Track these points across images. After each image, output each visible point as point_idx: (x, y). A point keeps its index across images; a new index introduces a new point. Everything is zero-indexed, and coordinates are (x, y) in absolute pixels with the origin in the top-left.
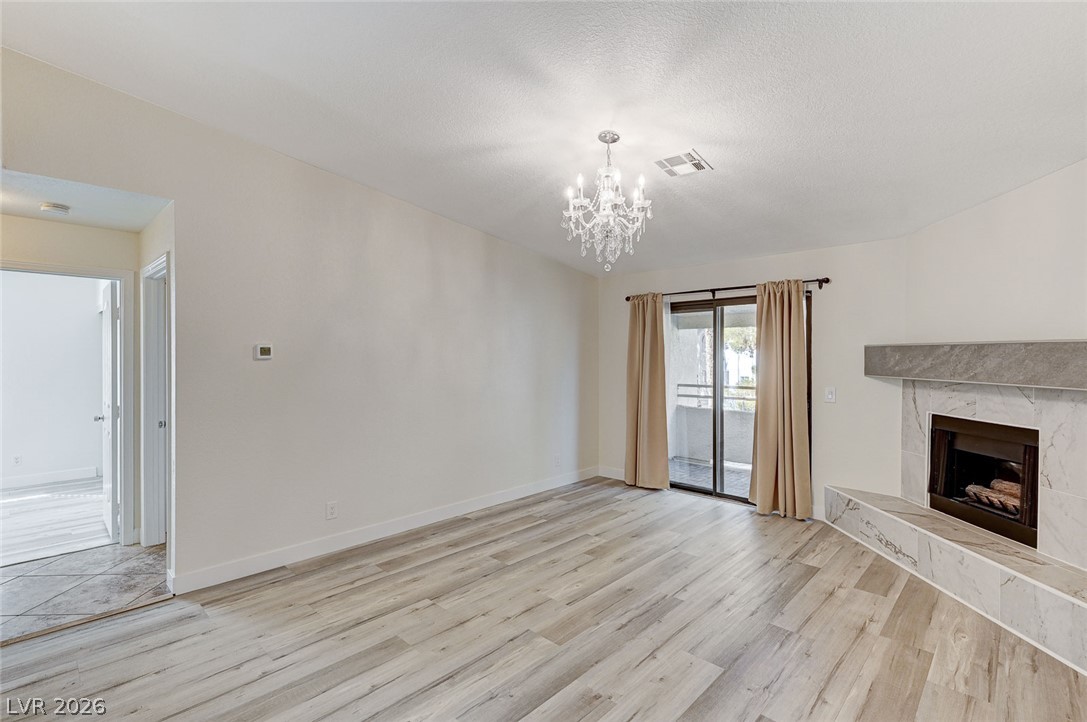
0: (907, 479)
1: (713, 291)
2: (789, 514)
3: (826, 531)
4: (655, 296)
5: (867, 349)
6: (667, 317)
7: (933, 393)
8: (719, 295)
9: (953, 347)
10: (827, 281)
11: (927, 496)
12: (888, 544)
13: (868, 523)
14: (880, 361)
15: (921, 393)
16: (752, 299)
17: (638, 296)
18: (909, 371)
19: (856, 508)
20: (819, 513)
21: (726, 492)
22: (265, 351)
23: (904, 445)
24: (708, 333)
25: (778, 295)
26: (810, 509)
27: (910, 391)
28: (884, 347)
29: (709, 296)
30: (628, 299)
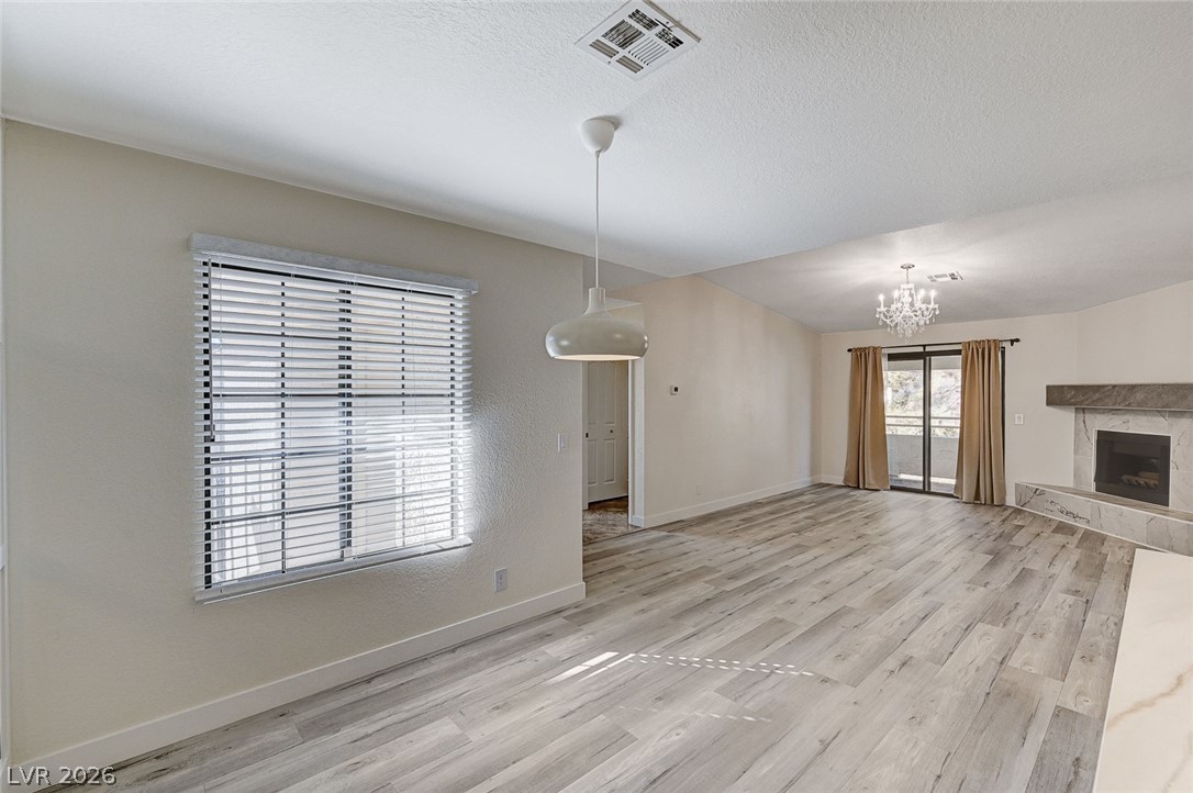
0: (1077, 475)
1: (924, 346)
2: (989, 502)
3: (1018, 511)
4: (875, 348)
5: (1048, 387)
6: (885, 363)
7: (1098, 416)
8: (928, 349)
9: (1114, 386)
10: (1017, 340)
11: (1093, 484)
12: (1067, 513)
13: (1052, 502)
14: (1058, 396)
15: (1089, 417)
16: (958, 352)
17: (860, 349)
18: (1081, 402)
19: (1043, 493)
20: (1011, 501)
21: (932, 490)
22: (676, 389)
23: (1076, 452)
24: (920, 376)
25: (980, 351)
26: (1003, 499)
27: (1081, 415)
28: (1062, 387)
29: (921, 349)
30: (849, 350)
